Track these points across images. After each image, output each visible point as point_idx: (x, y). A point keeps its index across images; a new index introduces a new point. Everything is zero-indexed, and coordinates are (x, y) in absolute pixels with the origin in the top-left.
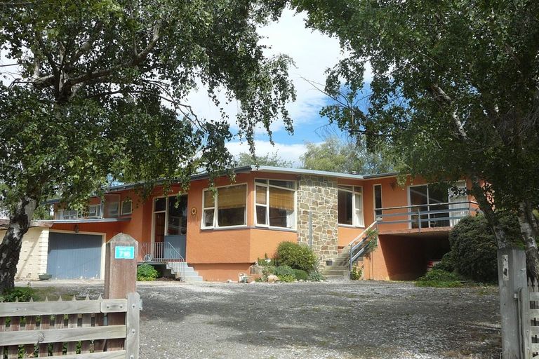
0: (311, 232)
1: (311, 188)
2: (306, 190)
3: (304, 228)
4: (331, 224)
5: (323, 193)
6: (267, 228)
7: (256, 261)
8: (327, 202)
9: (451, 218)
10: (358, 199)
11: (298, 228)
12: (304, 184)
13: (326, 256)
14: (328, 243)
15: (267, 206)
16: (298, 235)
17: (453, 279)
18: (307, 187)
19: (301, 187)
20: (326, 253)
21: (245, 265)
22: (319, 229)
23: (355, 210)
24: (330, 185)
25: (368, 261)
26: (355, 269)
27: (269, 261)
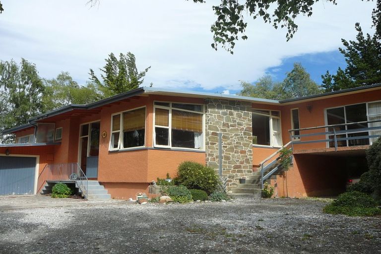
0: (221, 152)
1: (221, 111)
2: (216, 113)
3: (213, 148)
4: (245, 145)
5: (235, 116)
6: (169, 149)
7: (155, 181)
8: (240, 124)
9: (371, 137)
10: (276, 122)
11: (206, 149)
12: (213, 107)
13: (239, 174)
14: (242, 163)
15: (170, 128)
16: (206, 155)
17: (372, 204)
18: (217, 110)
19: (209, 110)
20: (238, 172)
21: (144, 185)
22: (231, 149)
23: (272, 132)
24: (243, 109)
25: (282, 179)
26: (266, 187)
27: (169, 181)
